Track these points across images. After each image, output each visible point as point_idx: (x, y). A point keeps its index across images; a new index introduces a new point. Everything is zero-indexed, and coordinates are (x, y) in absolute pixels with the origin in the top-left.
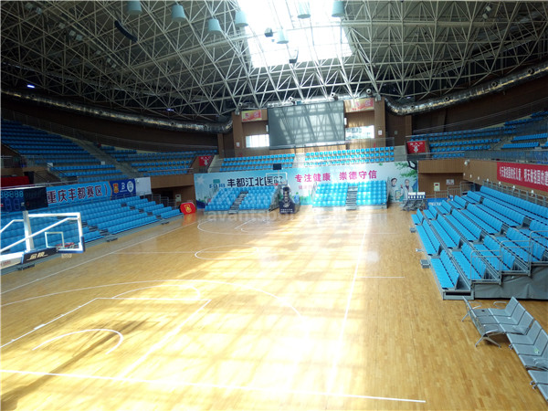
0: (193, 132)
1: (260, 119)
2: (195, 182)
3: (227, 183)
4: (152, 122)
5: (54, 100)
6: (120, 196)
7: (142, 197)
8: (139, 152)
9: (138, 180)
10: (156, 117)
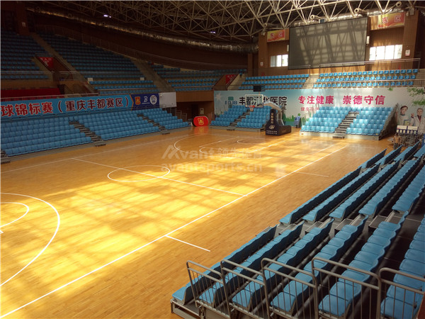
1: (284, 39)
2: (215, 98)
3: (239, 101)
4: (194, 43)
5: (120, 26)
6: (142, 107)
7: (164, 109)
8: (183, 70)
9: (161, 95)
10: (198, 39)
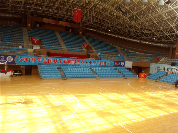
0: (160, 47)
2: (151, 66)
3: (163, 69)
4: (144, 42)
5: (114, 35)
6: (117, 66)
7: (126, 68)
8: (137, 53)
9: (126, 62)
10: (146, 41)
